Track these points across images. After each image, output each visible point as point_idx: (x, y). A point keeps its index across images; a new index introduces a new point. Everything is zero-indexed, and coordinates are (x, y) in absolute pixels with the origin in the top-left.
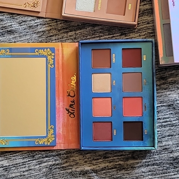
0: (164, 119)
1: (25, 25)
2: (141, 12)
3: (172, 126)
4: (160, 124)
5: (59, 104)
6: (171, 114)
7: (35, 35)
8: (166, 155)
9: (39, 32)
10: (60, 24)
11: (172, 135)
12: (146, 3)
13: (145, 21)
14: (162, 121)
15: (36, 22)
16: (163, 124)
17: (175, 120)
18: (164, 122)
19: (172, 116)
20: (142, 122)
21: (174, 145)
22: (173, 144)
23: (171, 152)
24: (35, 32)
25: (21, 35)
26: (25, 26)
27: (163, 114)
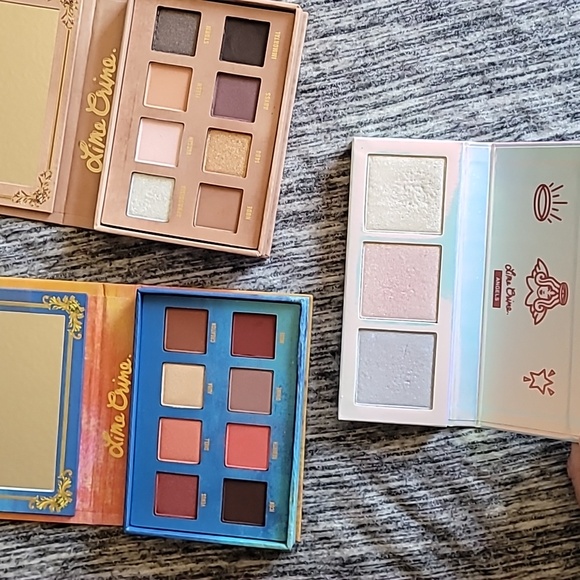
0: (323, 468)
1: (16, 240)
2: (281, 219)
3: (341, 488)
4: (314, 481)
5: (88, 422)
6: (342, 458)
7: (38, 265)
8: (325, 551)
9: (48, 257)
10: (96, 240)
11: (341, 508)
12: (292, 198)
13: (288, 240)
14: (319, 473)
15: (41, 233)
16: (322, 480)
17: (349, 474)
18: (324, 477)
19: (344, 464)
20: (265, 484)
21: (345, 532)
22: (343, 528)
23: (337, 547)
24: (39, 257)
25: (8, 263)
26: (18, 243)
27: (321, 458)
